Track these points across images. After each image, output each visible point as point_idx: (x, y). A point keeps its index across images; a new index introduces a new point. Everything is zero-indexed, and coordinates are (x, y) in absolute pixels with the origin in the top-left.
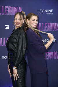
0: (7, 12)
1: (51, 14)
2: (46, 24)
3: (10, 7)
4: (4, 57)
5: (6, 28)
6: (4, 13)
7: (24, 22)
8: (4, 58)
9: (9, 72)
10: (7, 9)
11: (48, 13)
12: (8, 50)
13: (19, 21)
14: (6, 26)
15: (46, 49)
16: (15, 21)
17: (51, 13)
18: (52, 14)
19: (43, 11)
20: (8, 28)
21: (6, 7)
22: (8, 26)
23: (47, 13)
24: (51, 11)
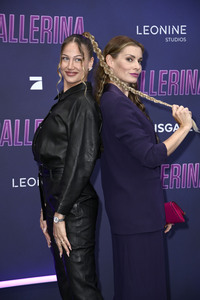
0: (37, 35)
1: (179, 40)
2: (163, 72)
3: (45, 18)
4: (26, 181)
5: (33, 88)
6: (27, 36)
7: (90, 68)
8: (26, 184)
9: (45, 230)
10: (38, 23)
11: (171, 36)
12: (35, 159)
13: (78, 65)
14: (32, 79)
15: (168, 153)
16: (65, 64)
17: (180, 36)
18: (184, 39)
19: (154, 30)
20: (38, 86)
21: (34, 18)
22: (40, 78)
23: (168, 35)
24: (181, 30)
